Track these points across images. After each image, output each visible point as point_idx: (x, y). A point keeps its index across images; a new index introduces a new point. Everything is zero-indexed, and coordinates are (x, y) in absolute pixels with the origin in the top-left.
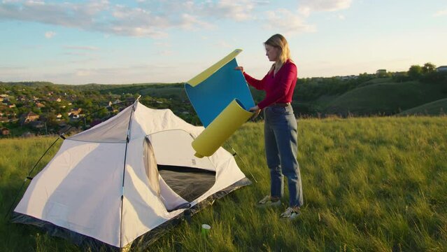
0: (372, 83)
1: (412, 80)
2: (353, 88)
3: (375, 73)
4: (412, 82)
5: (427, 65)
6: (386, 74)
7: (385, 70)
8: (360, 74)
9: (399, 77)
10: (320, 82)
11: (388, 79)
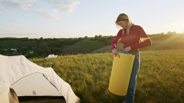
0: (83, 41)
1: (96, 40)
2: (77, 43)
3: (84, 37)
4: (96, 41)
5: (100, 35)
6: (87, 38)
7: (87, 37)
8: (79, 38)
9: (92, 39)
10: (64, 40)
11: (88, 40)
